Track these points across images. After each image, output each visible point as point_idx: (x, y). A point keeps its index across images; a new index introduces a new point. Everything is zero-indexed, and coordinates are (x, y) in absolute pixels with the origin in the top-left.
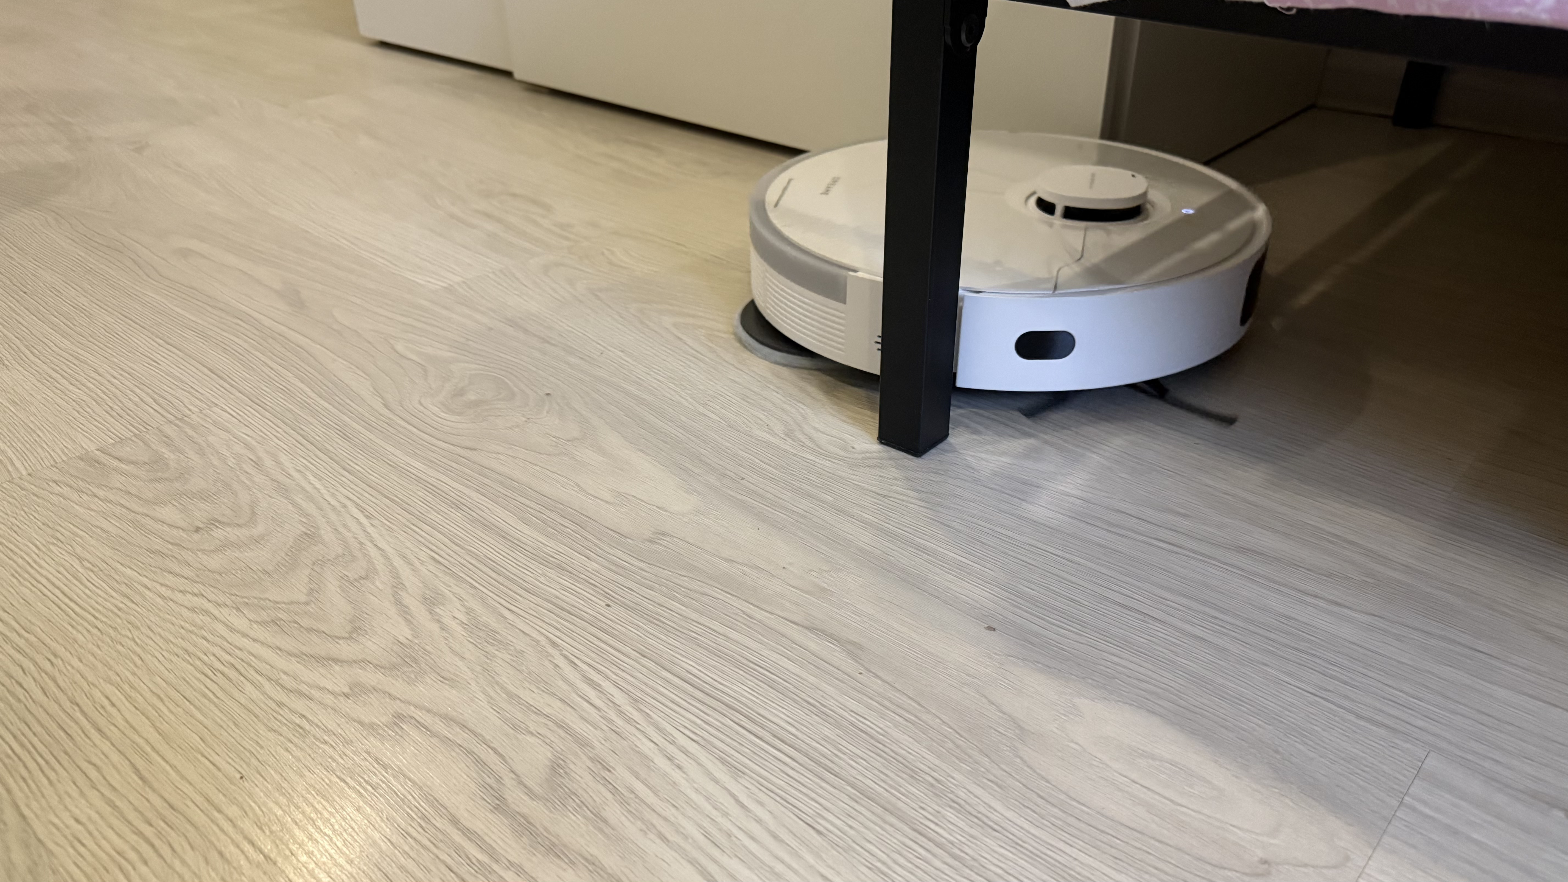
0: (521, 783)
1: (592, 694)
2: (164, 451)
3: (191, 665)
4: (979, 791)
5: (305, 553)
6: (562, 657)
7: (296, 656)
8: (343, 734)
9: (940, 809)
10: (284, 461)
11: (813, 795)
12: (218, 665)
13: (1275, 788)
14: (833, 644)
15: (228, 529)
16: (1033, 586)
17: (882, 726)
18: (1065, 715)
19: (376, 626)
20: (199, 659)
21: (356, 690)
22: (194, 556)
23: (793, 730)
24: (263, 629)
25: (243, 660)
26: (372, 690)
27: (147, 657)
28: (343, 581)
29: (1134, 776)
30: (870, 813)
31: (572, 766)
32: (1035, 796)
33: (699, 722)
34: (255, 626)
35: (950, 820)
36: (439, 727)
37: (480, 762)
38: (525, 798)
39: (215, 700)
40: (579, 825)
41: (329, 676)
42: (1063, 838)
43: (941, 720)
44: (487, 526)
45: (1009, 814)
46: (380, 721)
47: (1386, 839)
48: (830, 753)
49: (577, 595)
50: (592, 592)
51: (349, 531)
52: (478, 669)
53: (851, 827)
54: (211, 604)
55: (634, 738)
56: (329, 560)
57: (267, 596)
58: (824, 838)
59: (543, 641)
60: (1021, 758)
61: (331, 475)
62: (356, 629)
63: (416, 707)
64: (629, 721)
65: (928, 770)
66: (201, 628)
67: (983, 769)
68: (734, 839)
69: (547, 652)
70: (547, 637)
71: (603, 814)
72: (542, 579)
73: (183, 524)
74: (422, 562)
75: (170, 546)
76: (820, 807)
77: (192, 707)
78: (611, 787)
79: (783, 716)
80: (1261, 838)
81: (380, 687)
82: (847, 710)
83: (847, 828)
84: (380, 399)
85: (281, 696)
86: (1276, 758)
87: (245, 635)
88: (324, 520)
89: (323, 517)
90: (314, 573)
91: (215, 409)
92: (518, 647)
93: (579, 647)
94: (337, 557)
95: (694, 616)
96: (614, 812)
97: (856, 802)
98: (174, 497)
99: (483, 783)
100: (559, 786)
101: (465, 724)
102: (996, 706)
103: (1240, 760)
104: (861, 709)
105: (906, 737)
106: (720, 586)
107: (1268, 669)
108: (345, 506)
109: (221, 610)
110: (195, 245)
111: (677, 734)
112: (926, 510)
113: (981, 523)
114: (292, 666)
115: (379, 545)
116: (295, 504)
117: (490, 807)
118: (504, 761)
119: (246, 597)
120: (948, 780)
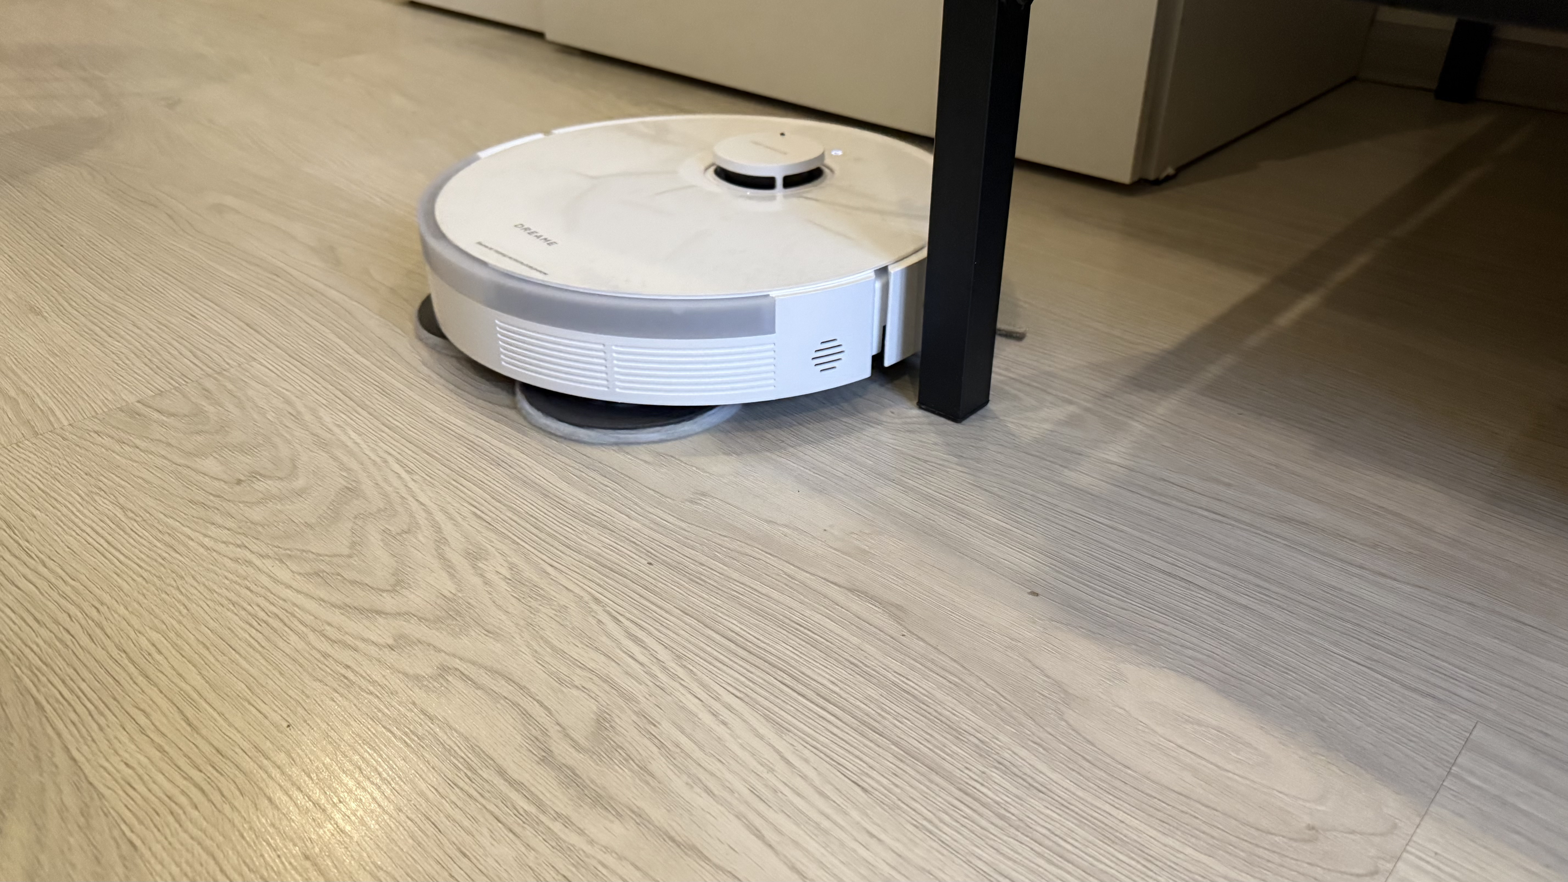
0: (567, 735)
1: (635, 650)
2: (204, 403)
3: (236, 614)
4: (1023, 753)
5: (348, 507)
6: (606, 614)
7: (340, 607)
8: (387, 684)
9: (986, 769)
10: (323, 416)
11: (857, 753)
12: (262, 615)
14: (875, 606)
15: (270, 482)
16: (1075, 552)
17: (924, 686)
18: (1109, 680)
19: (418, 579)
20: (244, 609)
21: (401, 642)
22: (236, 508)
23: (837, 689)
24: (306, 580)
25: (286, 611)
26: (416, 642)
27: (193, 607)
28: (386, 535)
29: (1180, 742)
30: (915, 772)
31: (617, 720)
33: (743, 679)
34: (298, 577)
35: (996, 780)
36: (485, 679)
37: (525, 715)
38: (572, 750)
39: (260, 649)
40: (626, 778)
41: (372, 627)
42: (1109, 801)
43: (985, 682)
44: (528, 484)
45: (1054, 776)
46: (424, 672)
47: (1434, 808)
48: (874, 712)
49: (618, 553)
50: (634, 550)
51: (391, 485)
52: (522, 623)
53: (897, 786)
54: (253, 555)
55: (679, 694)
56: (370, 513)
57: (308, 548)
58: (870, 796)
59: (587, 598)
60: (1066, 721)
61: (371, 431)
62: (399, 582)
63: (461, 659)
64: (674, 677)
65: (972, 731)
66: (245, 579)
67: (1028, 732)
68: (780, 794)
69: (590, 608)
70: (590, 594)
71: (649, 767)
72: (585, 537)
73: (224, 477)
74: (464, 518)
75: (211, 498)
76: (865, 765)
77: (237, 656)
78: (656, 741)
79: (827, 676)
80: (1308, 805)
81: (424, 639)
82: (890, 670)
83: (892, 786)
84: (417, 356)
85: (325, 646)
86: (1321, 726)
87: (289, 587)
88: (365, 474)
89: (364, 471)
90: (356, 527)
91: (254, 363)
92: (562, 603)
93: (623, 603)
94: (379, 511)
95: (735, 575)
96: (659, 765)
97: (901, 761)
98: (216, 450)
99: (529, 735)
100: (605, 739)
101: (510, 677)
102: (1041, 670)
103: (1286, 728)
104: (903, 670)
105: (950, 698)
106: (760, 547)
107: (1315, 639)
108: (385, 462)
109: (264, 561)
110: (229, 200)
111: (721, 691)
112: (967, 476)
113: (1022, 489)
114: (337, 617)
115: (421, 500)
116: (335, 459)
117: (537, 759)
118: (550, 713)
119: (289, 549)
120: (993, 742)
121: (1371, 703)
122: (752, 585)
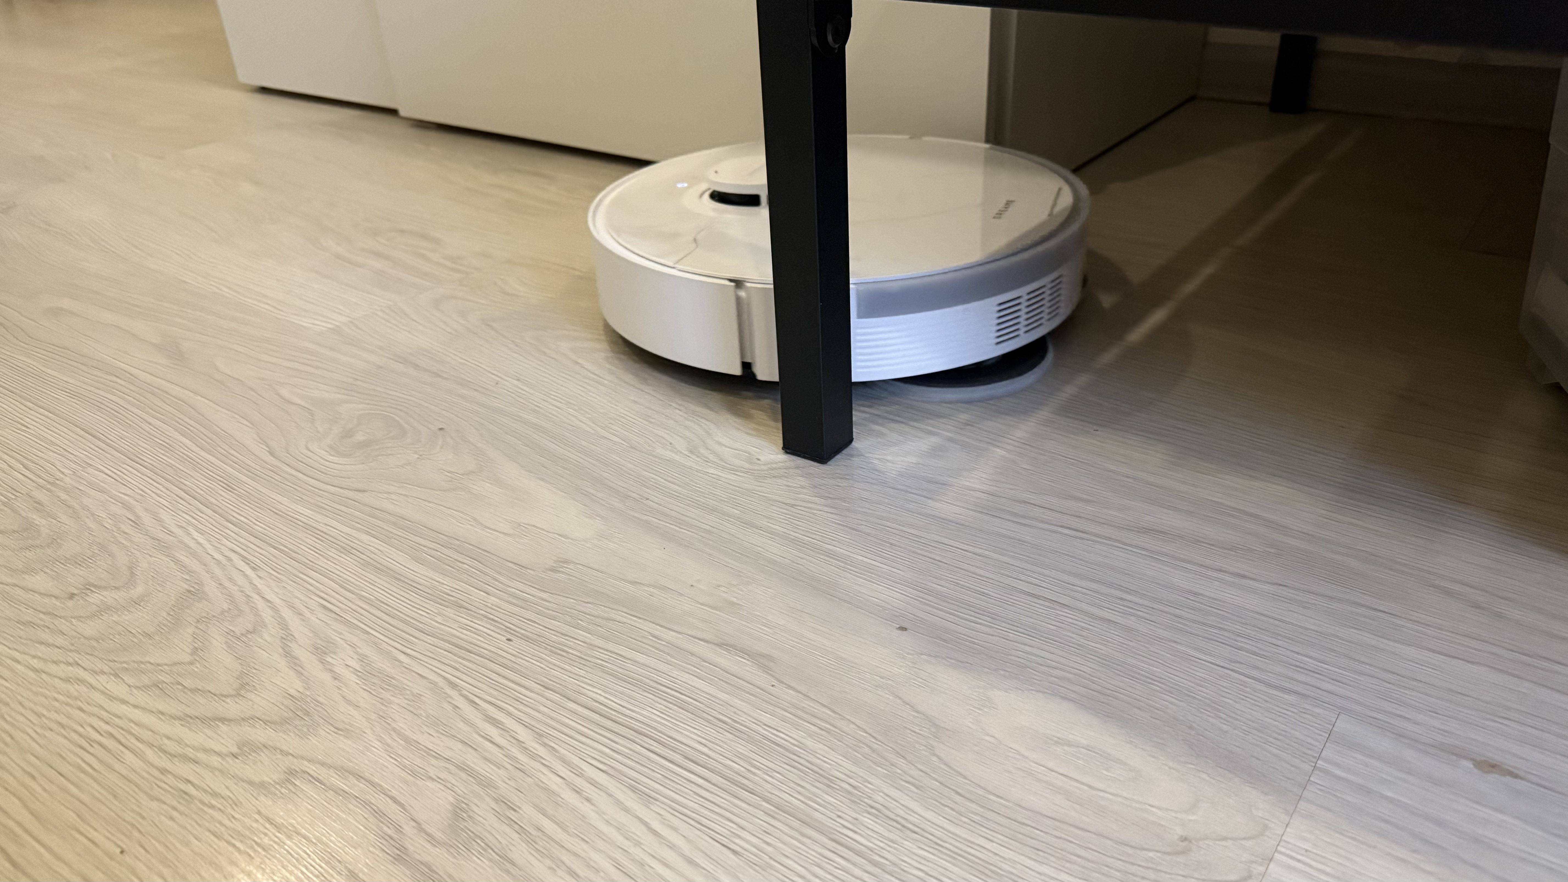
0: (422, 830)
1: (493, 732)
2: (34, 517)
3: (66, 738)
4: (897, 794)
5: (188, 611)
6: (461, 698)
7: (180, 719)
8: (231, 796)
9: (858, 816)
10: (165, 518)
11: (728, 815)
12: (95, 735)
13: (1193, 765)
14: (745, 659)
15: (105, 593)
16: (943, 583)
17: (796, 737)
18: (979, 709)
19: (264, 680)
20: (75, 731)
21: (245, 749)
22: (68, 624)
23: (705, 750)
24: (145, 694)
25: (122, 729)
26: (262, 748)
27: (17, 734)
28: (229, 637)
29: (1051, 765)
30: (787, 828)
31: (475, 809)
32: (953, 794)
33: (607, 751)
34: (135, 691)
36: (336, 781)
37: (379, 814)
38: (428, 846)
39: (92, 772)
40: (485, 869)
41: (216, 736)
42: (983, 834)
43: (856, 725)
44: (380, 569)
45: (928, 815)
46: (271, 779)
47: (1302, 804)
48: (744, 770)
49: (477, 632)
50: (492, 628)
51: (235, 584)
52: (373, 716)
53: (768, 844)
54: (86, 672)
55: (540, 774)
56: (214, 616)
57: (147, 659)
58: (741, 858)
59: (442, 683)
60: (937, 755)
61: (216, 530)
62: (243, 686)
63: (310, 761)
64: (535, 757)
65: (843, 777)
66: (76, 698)
67: (899, 771)
68: (647, 868)
69: (444, 693)
70: (444, 678)
71: (510, 855)
72: (439, 619)
73: (56, 592)
74: (312, 611)
75: (41, 616)
76: (735, 826)
77: (67, 783)
78: (516, 827)
79: (695, 737)
80: (1179, 815)
81: (270, 743)
82: (761, 724)
83: (764, 845)
84: (264, 447)
85: (164, 762)
86: (1190, 734)
87: (124, 702)
88: (208, 575)
89: (207, 572)
90: (197, 631)
91: (90, 470)
92: (415, 691)
93: (479, 684)
94: (223, 612)
95: (599, 642)
96: (521, 852)
97: (772, 817)
98: (46, 564)
99: (383, 835)
100: (463, 830)
101: (362, 775)
102: (912, 707)
103: (1155, 739)
104: (774, 722)
105: (821, 746)
106: (625, 610)
107: (1179, 647)
108: (230, 560)
109: (98, 677)
110: (65, 303)
111: (584, 766)
112: (833, 516)
113: (889, 524)
114: (177, 730)
115: (266, 597)
116: (177, 562)
117: (390, 858)
118: (404, 809)
119: (125, 662)
120: (865, 786)
121: (1237, 706)
122: (617, 651)
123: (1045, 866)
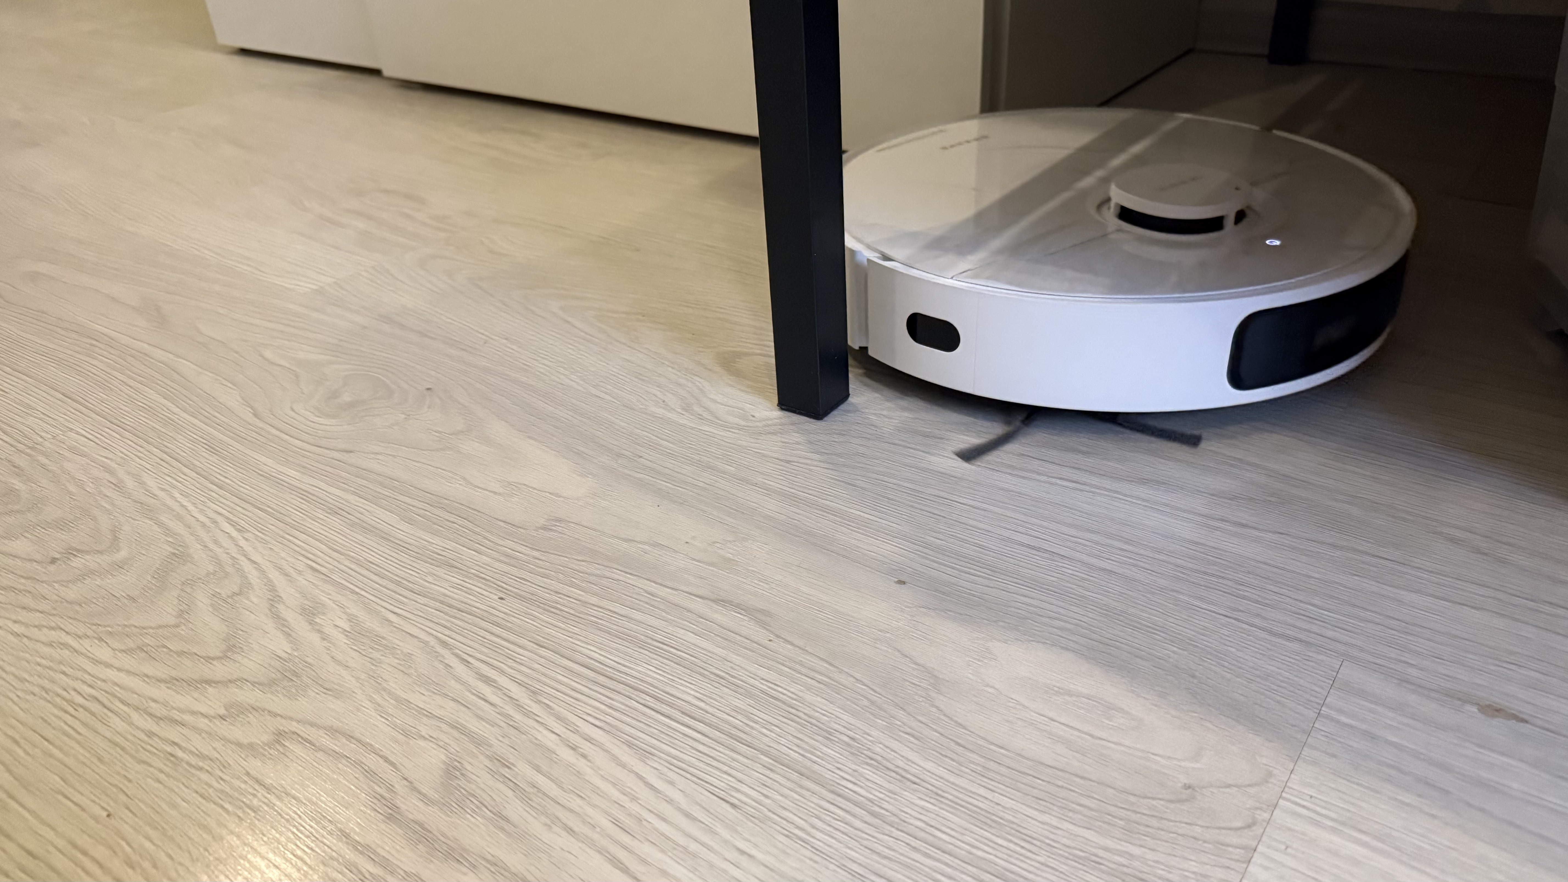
0: (415, 789)
1: (487, 691)
2: (14, 482)
3: (49, 702)
4: (895, 745)
5: (174, 574)
6: (454, 657)
7: (166, 682)
8: (220, 757)
9: (858, 767)
10: (148, 481)
11: (726, 768)
12: (79, 700)
13: (1196, 713)
14: (742, 614)
15: (87, 557)
16: (941, 537)
17: (792, 690)
18: (979, 660)
19: (252, 642)
20: (58, 695)
21: (233, 711)
22: (50, 588)
23: (702, 705)
24: (129, 657)
25: (106, 692)
26: (250, 709)
28: (216, 599)
29: (1053, 715)
30: (784, 780)
31: (469, 767)
32: (952, 744)
33: (603, 707)
34: (120, 655)
35: (868, 777)
36: (326, 741)
37: (371, 774)
38: (420, 804)
39: (77, 736)
40: (478, 826)
41: (203, 698)
42: (985, 785)
43: (854, 677)
44: (368, 529)
45: (929, 765)
46: (259, 740)
47: (1307, 750)
48: (741, 724)
49: (469, 592)
50: (483, 587)
51: (221, 547)
52: (363, 676)
53: (766, 796)
54: (69, 637)
55: (534, 731)
56: (200, 579)
57: (131, 622)
58: (739, 811)
59: (433, 642)
60: (937, 708)
61: (199, 491)
62: (231, 648)
63: (298, 722)
64: (528, 714)
65: (842, 729)
66: (60, 663)
67: (899, 723)
68: (645, 822)
69: (436, 652)
70: (436, 637)
71: (504, 813)
73: (38, 557)
74: (300, 572)
75: (23, 581)
76: (731, 779)
77: (51, 747)
78: (511, 784)
79: (692, 692)
80: (1183, 764)
81: (258, 704)
82: (757, 678)
83: (762, 798)
84: (248, 409)
86: (1193, 683)
87: (108, 666)
88: (192, 538)
89: (192, 534)
90: (183, 594)
91: (71, 434)
92: (405, 650)
93: (471, 643)
94: (208, 575)
95: (594, 600)
96: (515, 809)
97: (771, 770)
98: (26, 529)
99: (374, 794)
100: (456, 788)
101: (351, 735)
102: (911, 659)
103: (1157, 688)
104: (772, 676)
105: (819, 699)
106: (620, 568)
107: (1181, 597)
108: (215, 522)
109: (81, 641)
110: (42, 267)
111: (580, 723)
112: (830, 471)
113: (886, 479)
114: (161, 692)
115: (253, 558)
116: (160, 524)
117: (382, 817)
118: (396, 768)
119: (109, 626)
120: (863, 737)
121: (1239, 654)
122: (612, 609)
123: (1048, 816)
